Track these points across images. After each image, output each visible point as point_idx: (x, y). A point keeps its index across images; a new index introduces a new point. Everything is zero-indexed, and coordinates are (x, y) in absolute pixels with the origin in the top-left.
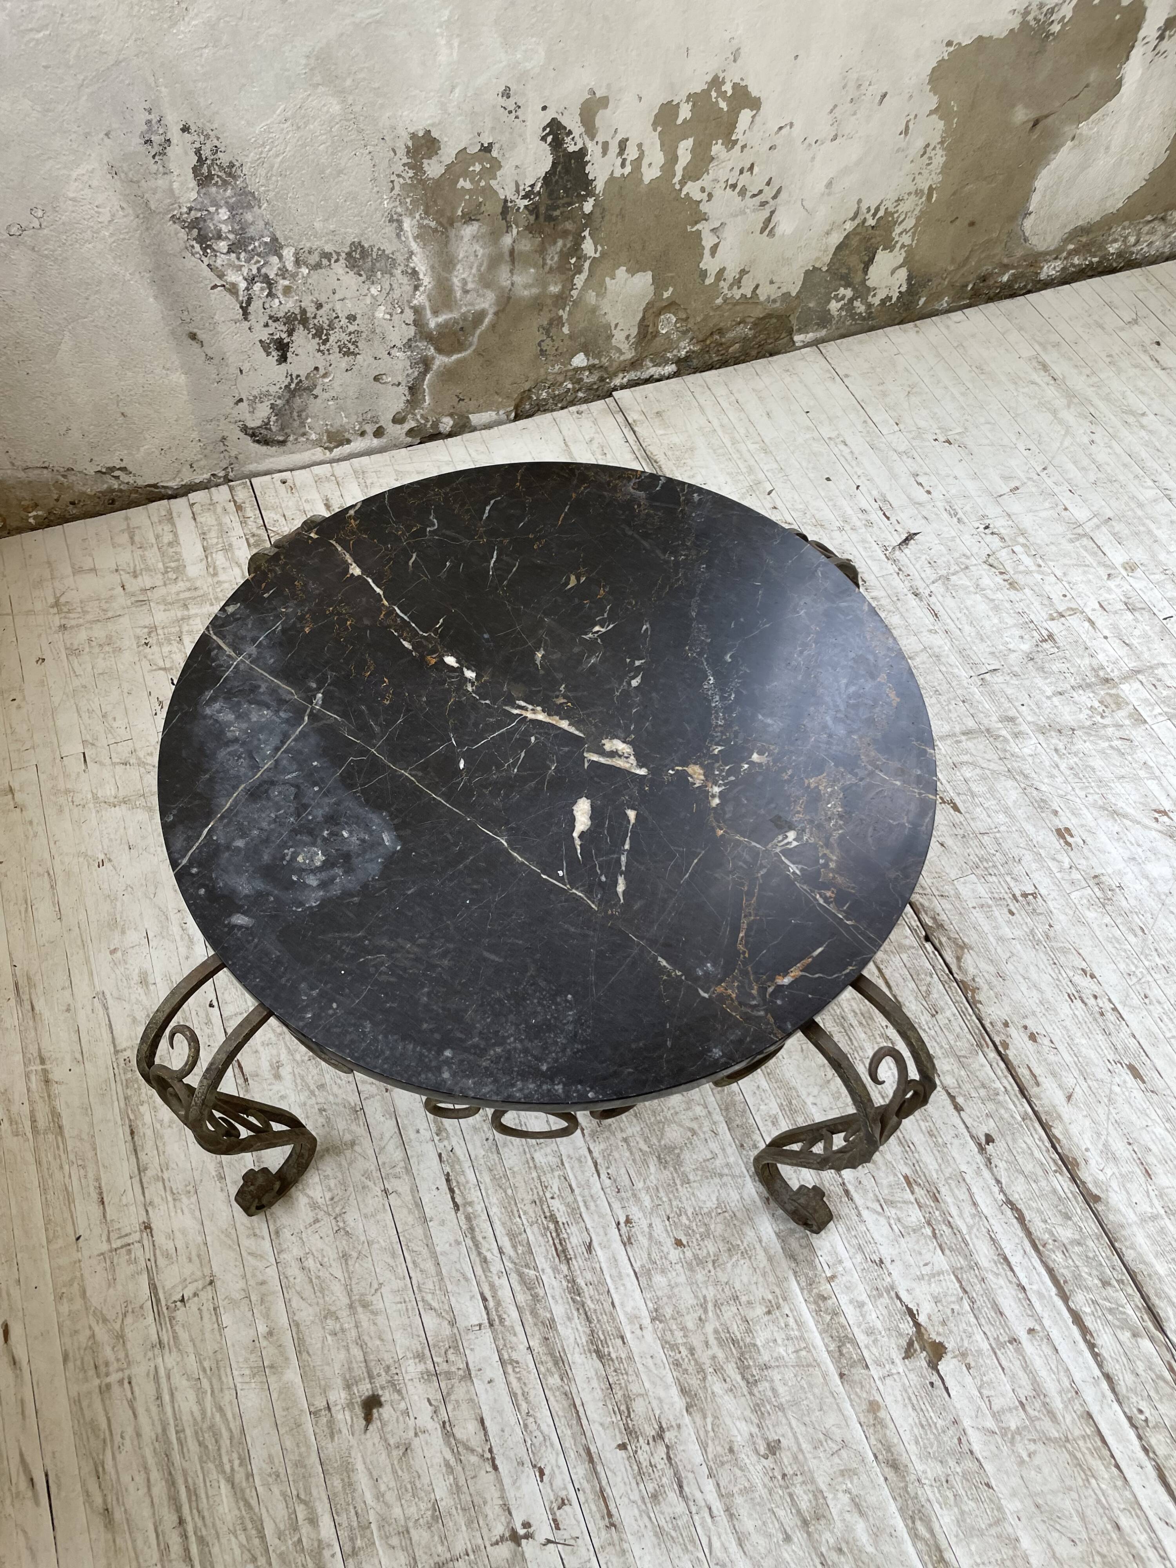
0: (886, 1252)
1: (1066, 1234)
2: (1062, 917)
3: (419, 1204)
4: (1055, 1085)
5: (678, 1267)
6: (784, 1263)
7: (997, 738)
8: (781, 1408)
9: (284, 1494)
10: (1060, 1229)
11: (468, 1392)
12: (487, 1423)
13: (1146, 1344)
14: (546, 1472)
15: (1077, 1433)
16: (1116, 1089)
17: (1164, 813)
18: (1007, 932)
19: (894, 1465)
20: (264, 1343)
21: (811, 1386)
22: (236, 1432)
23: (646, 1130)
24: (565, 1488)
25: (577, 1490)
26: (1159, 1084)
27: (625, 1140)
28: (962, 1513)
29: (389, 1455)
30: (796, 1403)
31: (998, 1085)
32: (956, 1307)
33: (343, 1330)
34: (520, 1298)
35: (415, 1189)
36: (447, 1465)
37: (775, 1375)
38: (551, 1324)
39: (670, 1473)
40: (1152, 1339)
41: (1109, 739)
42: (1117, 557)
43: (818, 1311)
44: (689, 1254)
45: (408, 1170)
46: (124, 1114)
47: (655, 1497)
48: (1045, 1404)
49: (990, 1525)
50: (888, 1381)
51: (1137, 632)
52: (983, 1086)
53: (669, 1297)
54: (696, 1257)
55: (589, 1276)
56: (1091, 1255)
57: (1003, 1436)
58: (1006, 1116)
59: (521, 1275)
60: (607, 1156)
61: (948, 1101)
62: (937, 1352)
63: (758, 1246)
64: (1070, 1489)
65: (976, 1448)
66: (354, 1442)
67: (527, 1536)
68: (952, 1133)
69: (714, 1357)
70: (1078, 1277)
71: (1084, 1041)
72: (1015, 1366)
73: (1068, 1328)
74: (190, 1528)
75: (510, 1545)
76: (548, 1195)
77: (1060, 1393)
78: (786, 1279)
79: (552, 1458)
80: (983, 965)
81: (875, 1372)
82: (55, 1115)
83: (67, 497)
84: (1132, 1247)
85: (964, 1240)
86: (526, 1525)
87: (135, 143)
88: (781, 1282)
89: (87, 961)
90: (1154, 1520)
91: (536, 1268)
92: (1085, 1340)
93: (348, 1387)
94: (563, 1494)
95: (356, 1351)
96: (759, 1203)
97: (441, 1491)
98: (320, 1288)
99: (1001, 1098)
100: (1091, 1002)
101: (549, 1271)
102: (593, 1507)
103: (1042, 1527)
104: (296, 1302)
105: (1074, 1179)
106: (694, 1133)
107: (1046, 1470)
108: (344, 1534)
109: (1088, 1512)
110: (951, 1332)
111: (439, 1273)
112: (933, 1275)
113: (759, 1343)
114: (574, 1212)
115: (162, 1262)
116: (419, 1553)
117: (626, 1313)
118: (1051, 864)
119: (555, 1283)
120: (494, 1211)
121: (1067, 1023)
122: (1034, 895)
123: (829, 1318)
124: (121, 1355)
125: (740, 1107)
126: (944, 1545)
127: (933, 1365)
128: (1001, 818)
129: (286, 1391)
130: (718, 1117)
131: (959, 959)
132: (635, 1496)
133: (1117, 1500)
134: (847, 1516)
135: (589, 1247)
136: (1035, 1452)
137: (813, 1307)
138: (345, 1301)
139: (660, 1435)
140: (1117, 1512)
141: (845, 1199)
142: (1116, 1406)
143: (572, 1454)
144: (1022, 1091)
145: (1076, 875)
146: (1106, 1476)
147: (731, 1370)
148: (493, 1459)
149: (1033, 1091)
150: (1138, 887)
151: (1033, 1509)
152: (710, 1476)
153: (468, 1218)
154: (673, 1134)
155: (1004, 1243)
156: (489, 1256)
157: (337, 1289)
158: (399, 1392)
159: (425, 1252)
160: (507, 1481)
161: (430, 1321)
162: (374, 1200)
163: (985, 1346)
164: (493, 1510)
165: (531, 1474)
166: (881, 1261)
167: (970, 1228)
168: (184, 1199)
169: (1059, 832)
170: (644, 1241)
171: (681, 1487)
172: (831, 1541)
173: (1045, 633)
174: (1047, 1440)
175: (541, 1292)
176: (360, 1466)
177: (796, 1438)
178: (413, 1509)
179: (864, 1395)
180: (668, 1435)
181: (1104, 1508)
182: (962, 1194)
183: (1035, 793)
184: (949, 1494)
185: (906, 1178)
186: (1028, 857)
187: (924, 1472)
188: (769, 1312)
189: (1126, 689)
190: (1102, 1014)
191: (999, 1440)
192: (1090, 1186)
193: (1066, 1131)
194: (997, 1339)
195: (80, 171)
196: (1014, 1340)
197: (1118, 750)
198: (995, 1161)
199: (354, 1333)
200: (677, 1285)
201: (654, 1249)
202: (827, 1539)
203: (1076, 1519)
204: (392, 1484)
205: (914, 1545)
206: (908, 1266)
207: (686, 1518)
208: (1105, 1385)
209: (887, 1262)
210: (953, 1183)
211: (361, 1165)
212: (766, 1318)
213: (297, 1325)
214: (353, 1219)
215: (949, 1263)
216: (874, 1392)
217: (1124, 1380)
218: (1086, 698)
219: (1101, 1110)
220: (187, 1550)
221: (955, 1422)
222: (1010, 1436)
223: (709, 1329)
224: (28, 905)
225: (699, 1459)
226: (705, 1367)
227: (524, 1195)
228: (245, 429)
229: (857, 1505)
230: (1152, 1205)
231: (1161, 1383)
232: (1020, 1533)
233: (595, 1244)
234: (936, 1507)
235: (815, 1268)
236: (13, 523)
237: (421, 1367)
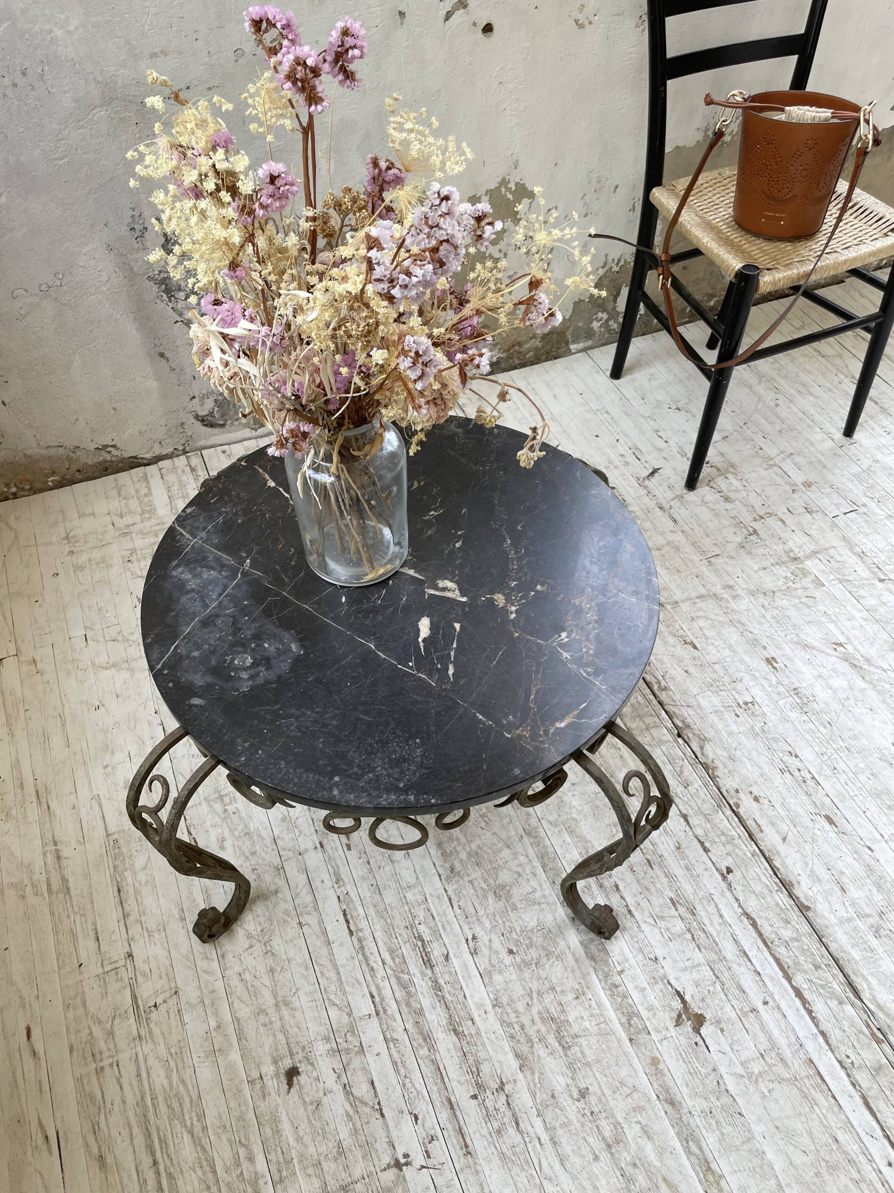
0: (659, 952)
1: (787, 933)
2: (773, 717)
3: (325, 932)
4: (774, 831)
5: (511, 968)
6: (587, 963)
7: (721, 599)
8: (588, 1065)
9: (229, 1141)
10: (783, 931)
11: (362, 1062)
12: (376, 1084)
13: (849, 1008)
14: (420, 1117)
15: (803, 1074)
16: (817, 832)
17: (841, 645)
18: (734, 728)
19: (672, 1102)
20: (214, 1034)
21: (609, 1048)
22: (195, 1097)
23: (485, 875)
24: (434, 1128)
25: (442, 1129)
26: (848, 828)
27: (471, 882)
28: (722, 1134)
29: (305, 1109)
30: (598, 1061)
31: (734, 833)
32: (711, 989)
33: (271, 1022)
34: (398, 994)
35: (321, 922)
36: (348, 1115)
37: (583, 1042)
38: (420, 1012)
39: (509, 1114)
40: (853, 1005)
41: (800, 598)
42: (798, 478)
43: (612, 995)
44: (518, 959)
45: (316, 908)
46: (113, 878)
47: (499, 1132)
48: (778, 1054)
49: (744, 1143)
50: (665, 1043)
51: (814, 527)
52: (723, 834)
53: (505, 990)
54: (523, 961)
55: (447, 977)
56: (806, 948)
57: (749, 1078)
58: (740, 854)
59: (398, 978)
60: (458, 893)
61: (699, 846)
62: (699, 1021)
63: (567, 952)
64: (800, 1115)
65: (730, 1088)
66: (280, 1101)
67: (407, 1164)
68: (703, 867)
69: (539, 1031)
70: (797, 964)
71: (792, 801)
72: (756, 1028)
73: (792, 1000)
74: (161, 1167)
75: (394, 1170)
76: (417, 922)
77: (789, 1046)
78: (589, 974)
79: (424, 1107)
80: (719, 752)
81: (655, 1036)
82: (64, 880)
83: (74, 467)
84: (835, 941)
85: (714, 941)
86: (406, 1156)
87: (124, 230)
88: (585, 975)
89: (87, 774)
90: (862, 1134)
91: (409, 973)
92: (805, 1008)
93: (275, 1062)
94: (432, 1132)
95: (280, 1037)
96: (567, 921)
97: (344, 1134)
98: (255, 993)
99: (736, 842)
100: (796, 773)
101: (418, 975)
102: (454, 1140)
103: (781, 1143)
104: (237, 1004)
105: (791, 895)
106: (519, 875)
107: (781, 1102)
108: (274, 1168)
109: (814, 1131)
110: (708, 1006)
111: (340, 979)
112: (694, 967)
113: (570, 1020)
114: (435, 933)
115: (140, 979)
116: (328, 1178)
117: (475, 1003)
118: (764, 682)
119: (423, 984)
120: (378, 934)
121: (781, 788)
122: (753, 703)
123: (620, 1000)
124: (112, 1046)
125: (552, 855)
126: (710, 1158)
127: (697, 1030)
128: (727, 652)
129: (231, 1066)
130: (537, 863)
131: (702, 748)
132: (485, 1132)
133: (833, 1121)
134: (639, 1140)
135: (447, 957)
136: (773, 1089)
137: (608, 992)
138: (272, 1001)
139: (502, 1087)
140: (835, 1130)
141: (628, 916)
142: (830, 1053)
143: (438, 1104)
144: (751, 836)
145: (781, 689)
146: (826, 1104)
147: (551, 1040)
148: (381, 1109)
149: (758, 836)
150: (825, 695)
151: (775, 1130)
152: (538, 1115)
153: (360, 940)
154: (505, 876)
155: (743, 943)
156: (375, 966)
157: (267, 994)
158: (312, 1064)
159: (329, 965)
160: (391, 1125)
161: (334, 1013)
162: (292, 930)
163: (733, 1015)
164: (381, 1145)
165: (409, 1119)
166: (656, 959)
167: (719, 933)
168: (156, 935)
169: (767, 660)
170: (486, 951)
171: (517, 1124)
172: (628, 1159)
173: (751, 530)
174: (781, 1080)
175: (413, 990)
176: (284, 1119)
177: (600, 1086)
178: (324, 1148)
179: (648, 1053)
180: (507, 1088)
181: (825, 1126)
182: (711, 909)
183: (749, 635)
184: (713, 1122)
185: (671, 900)
186: (747, 678)
187: (694, 1106)
188: (577, 998)
189: (808, 564)
190: (804, 782)
191: (747, 1081)
192: (803, 900)
193: (783, 863)
194: (741, 1009)
195: (88, 248)
196: (754, 1010)
197: (806, 605)
198: (733, 886)
199: (279, 1024)
200: (511, 981)
201: (494, 957)
202: (625, 1157)
203: (805, 1135)
204: (308, 1130)
205: (689, 1159)
206: (675, 961)
207: (522, 1146)
208: (821, 1039)
209: (660, 959)
210: (705, 903)
211: (282, 906)
212: (575, 1002)
213: (238, 1020)
214: (277, 944)
215: (705, 957)
216: (655, 1051)
217: (835, 1035)
218: (782, 571)
219: (808, 847)
220: (159, 1183)
221: (714, 1070)
222: (755, 1079)
223: (534, 1010)
224: (46, 737)
225: (531, 1104)
226: (533, 1038)
227: (399, 922)
228: (197, 417)
229: (646, 1132)
230: (847, 912)
231: (861, 1036)
232: (766, 1148)
233: (451, 955)
234: (704, 1131)
235: (609, 965)
236: (37, 485)
237: (328, 1046)
